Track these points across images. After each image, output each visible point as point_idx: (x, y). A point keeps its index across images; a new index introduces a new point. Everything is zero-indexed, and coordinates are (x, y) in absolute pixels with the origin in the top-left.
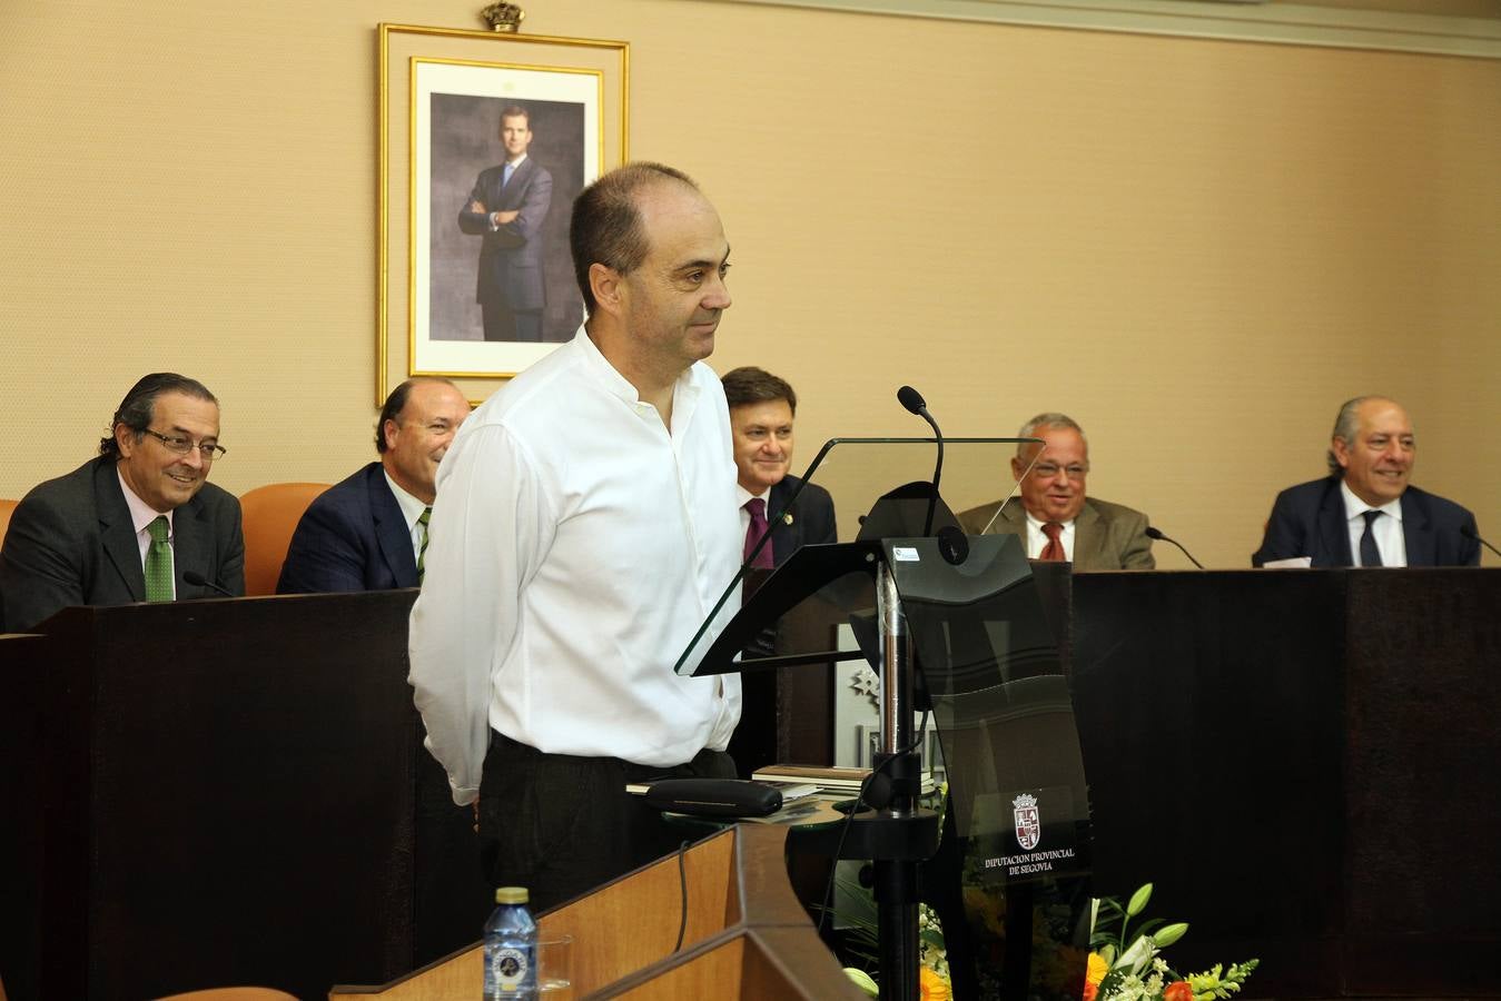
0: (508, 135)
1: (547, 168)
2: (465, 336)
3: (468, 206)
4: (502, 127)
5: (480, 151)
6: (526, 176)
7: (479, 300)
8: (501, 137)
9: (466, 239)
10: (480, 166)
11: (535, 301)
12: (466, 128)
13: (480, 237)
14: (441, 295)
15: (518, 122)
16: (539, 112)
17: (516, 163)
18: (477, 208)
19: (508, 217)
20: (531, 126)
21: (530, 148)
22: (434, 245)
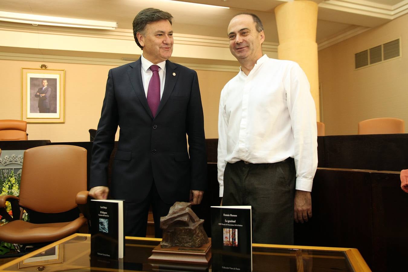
0: (43, 83)
1: (50, 88)
2: (36, 112)
3: (37, 93)
4: (42, 82)
5: (39, 85)
6: (47, 89)
7: (39, 107)
8: (42, 84)
9: (36, 98)
10: (39, 88)
11: (48, 107)
12: (36, 82)
13: (39, 98)
14: (32, 107)
15: (45, 82)
16: (48, 80)
17: (45, 87)
18: (38, 94)
19: (43, 95)
20: (47, 82)
21: (47, 85)
22: (31, 99)
